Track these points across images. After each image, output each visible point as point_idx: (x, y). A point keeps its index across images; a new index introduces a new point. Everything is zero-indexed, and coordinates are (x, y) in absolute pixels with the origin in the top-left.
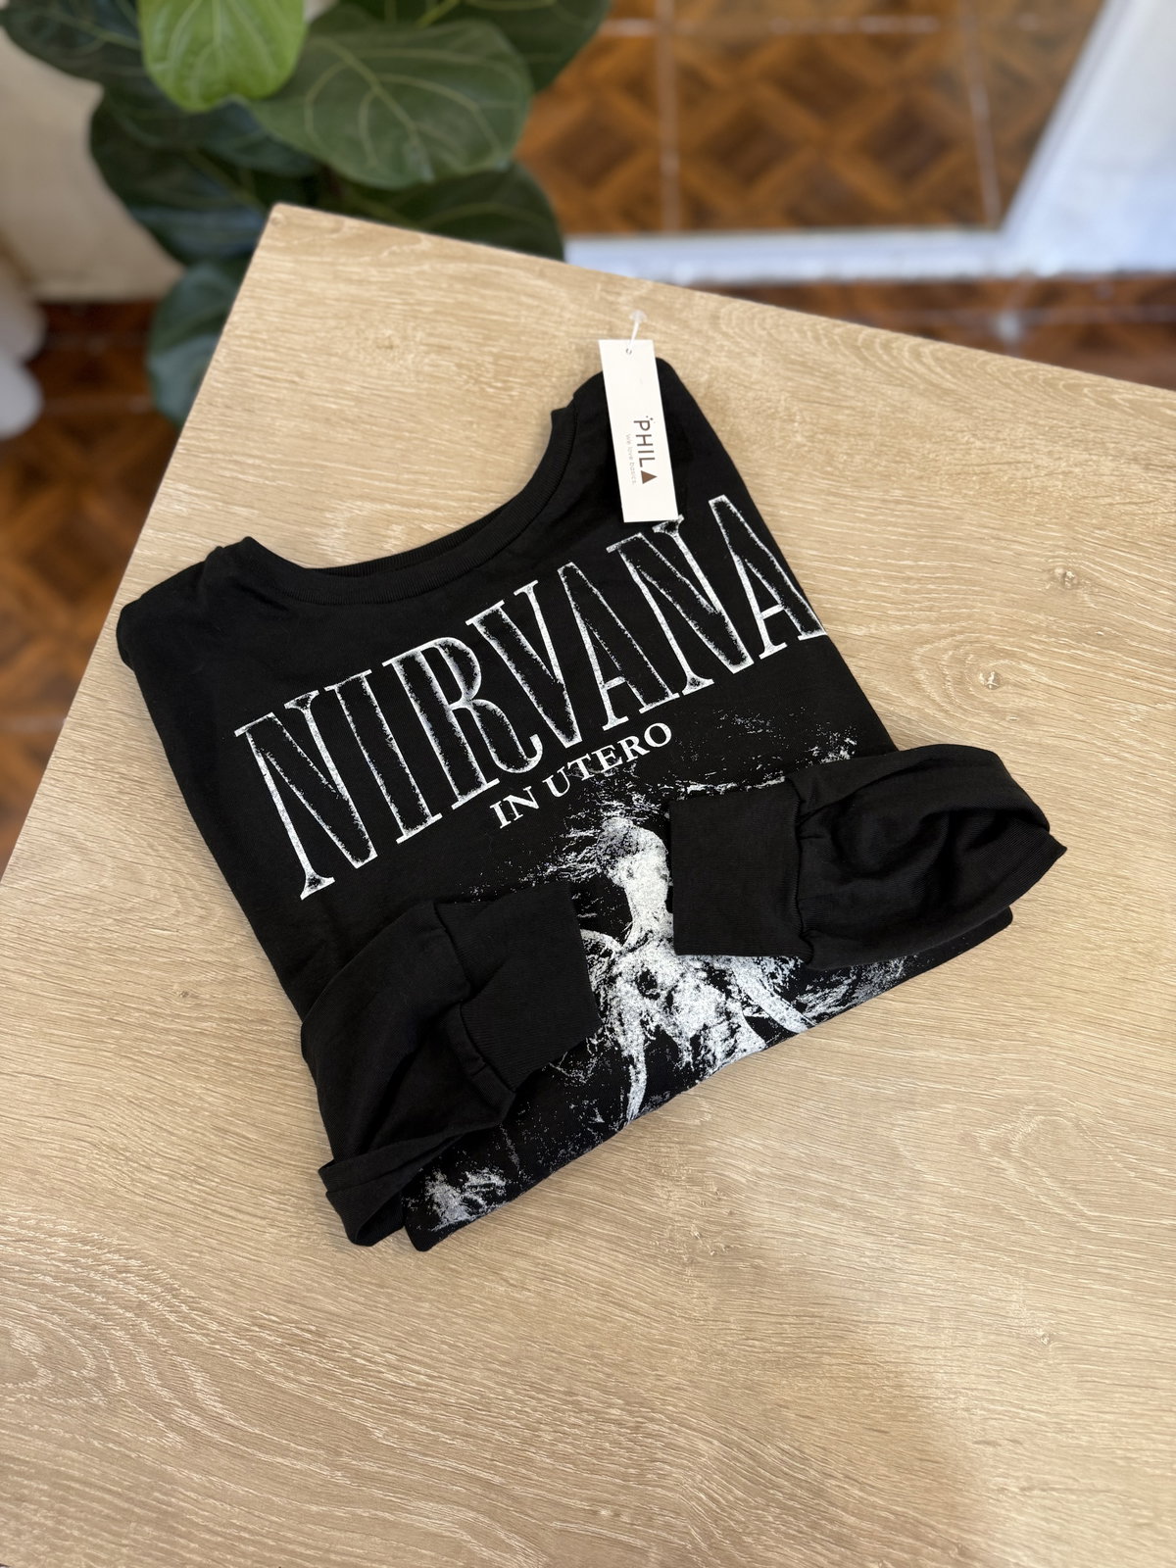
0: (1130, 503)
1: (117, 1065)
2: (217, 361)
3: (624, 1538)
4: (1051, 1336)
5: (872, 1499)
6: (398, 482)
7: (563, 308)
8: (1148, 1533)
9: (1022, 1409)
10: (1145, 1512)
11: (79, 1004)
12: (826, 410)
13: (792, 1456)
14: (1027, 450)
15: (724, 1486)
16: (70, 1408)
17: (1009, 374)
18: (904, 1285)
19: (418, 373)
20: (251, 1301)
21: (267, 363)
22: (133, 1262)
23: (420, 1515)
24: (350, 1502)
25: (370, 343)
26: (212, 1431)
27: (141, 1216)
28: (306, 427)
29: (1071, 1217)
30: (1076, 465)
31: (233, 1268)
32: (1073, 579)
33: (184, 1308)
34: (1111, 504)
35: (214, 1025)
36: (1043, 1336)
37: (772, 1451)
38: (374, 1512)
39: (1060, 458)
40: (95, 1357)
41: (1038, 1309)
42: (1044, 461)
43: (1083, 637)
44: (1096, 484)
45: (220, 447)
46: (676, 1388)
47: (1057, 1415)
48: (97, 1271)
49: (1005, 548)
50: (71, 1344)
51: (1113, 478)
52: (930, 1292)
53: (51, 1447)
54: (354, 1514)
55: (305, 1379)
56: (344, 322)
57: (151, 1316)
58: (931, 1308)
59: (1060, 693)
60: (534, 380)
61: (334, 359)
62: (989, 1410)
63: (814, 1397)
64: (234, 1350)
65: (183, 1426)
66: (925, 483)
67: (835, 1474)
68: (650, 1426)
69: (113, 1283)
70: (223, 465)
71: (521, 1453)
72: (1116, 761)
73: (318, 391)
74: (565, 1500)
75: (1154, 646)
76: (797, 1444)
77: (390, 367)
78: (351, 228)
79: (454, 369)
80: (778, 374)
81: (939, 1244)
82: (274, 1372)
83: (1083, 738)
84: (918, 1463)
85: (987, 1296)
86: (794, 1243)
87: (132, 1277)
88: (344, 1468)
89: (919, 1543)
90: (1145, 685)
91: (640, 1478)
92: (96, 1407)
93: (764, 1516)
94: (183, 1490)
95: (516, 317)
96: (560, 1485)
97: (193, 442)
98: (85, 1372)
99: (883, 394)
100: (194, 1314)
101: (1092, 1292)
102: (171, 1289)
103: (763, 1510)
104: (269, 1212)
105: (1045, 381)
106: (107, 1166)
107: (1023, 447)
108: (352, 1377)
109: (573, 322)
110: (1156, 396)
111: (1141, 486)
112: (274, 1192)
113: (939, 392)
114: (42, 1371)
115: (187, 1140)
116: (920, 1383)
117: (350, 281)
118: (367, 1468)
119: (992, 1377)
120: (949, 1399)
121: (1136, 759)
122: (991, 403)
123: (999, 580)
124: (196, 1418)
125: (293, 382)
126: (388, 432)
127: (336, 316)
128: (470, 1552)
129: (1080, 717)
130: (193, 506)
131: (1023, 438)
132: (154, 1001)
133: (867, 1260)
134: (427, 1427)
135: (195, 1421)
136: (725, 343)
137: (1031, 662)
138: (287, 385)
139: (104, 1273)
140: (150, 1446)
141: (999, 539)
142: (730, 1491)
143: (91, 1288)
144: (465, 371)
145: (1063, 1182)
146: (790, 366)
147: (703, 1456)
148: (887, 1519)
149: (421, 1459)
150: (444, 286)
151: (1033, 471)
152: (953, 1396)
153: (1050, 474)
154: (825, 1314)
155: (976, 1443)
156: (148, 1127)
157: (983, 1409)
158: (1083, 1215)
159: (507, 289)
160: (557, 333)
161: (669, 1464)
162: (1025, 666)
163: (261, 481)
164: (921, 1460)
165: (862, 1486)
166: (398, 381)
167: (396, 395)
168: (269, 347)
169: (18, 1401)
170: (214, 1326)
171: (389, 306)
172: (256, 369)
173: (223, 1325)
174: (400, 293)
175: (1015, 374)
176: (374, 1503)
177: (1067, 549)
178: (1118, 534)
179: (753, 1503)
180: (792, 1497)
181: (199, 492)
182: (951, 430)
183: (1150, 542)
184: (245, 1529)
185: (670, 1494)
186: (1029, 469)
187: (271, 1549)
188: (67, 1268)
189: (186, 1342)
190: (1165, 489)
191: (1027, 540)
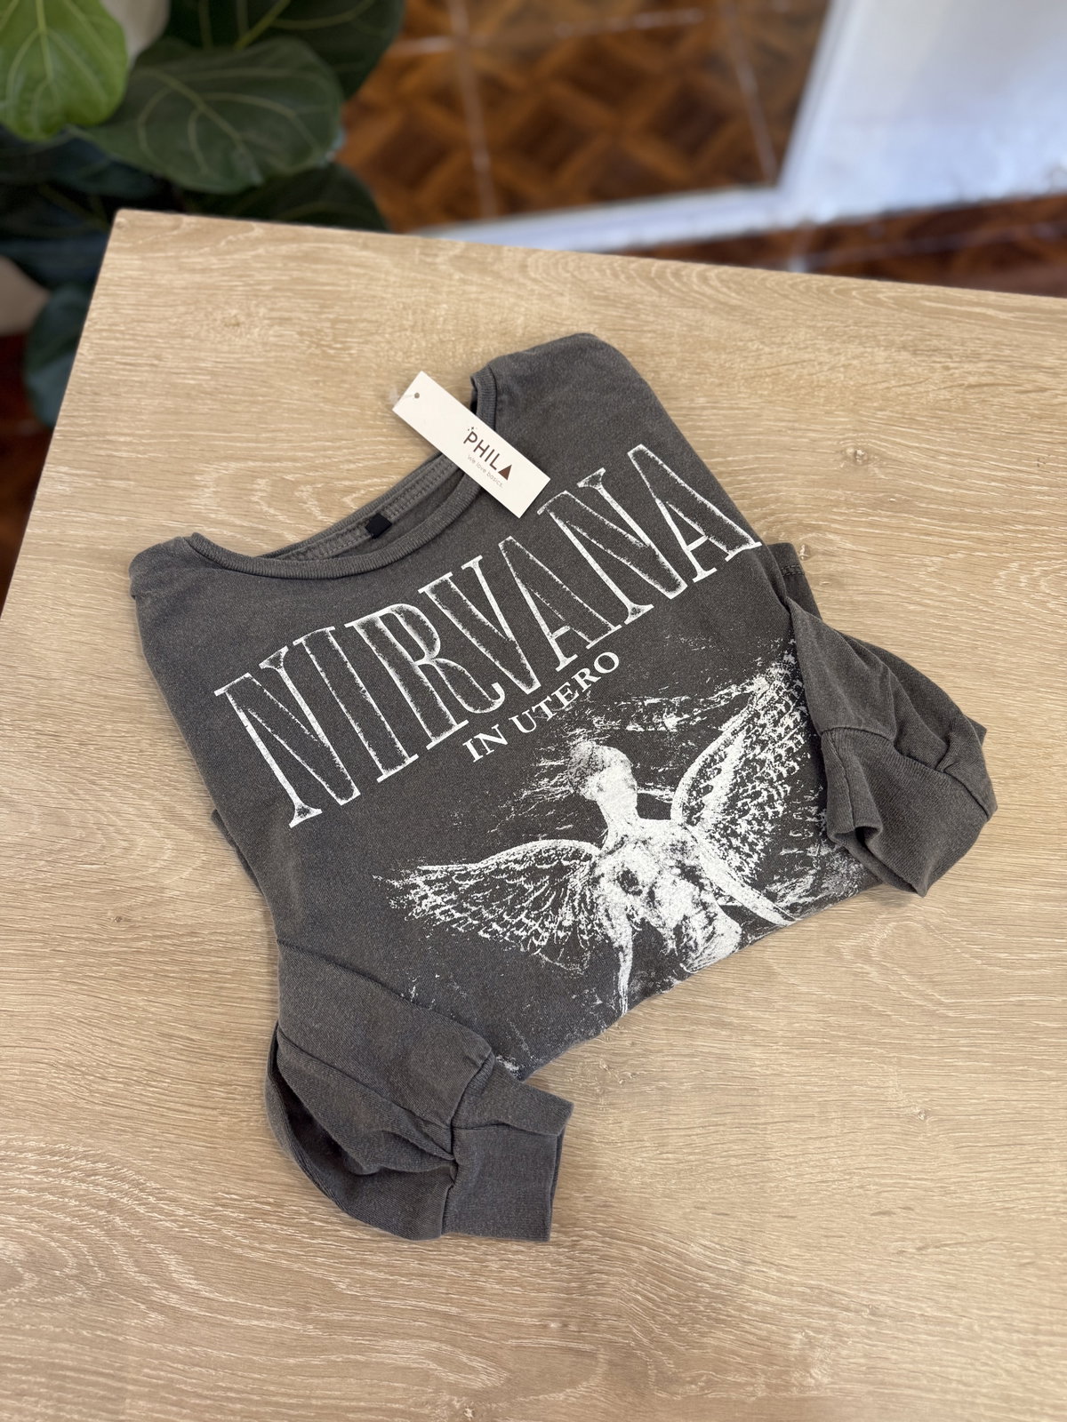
0: (904, 385)
1: (64, 990)
2: (82, 354)
3: (574, 1345)
4: (926, 1112)
5: (789, 1277)
6: (257, 441)
7: (387, 273)
8: (1031, 1270)
9: (910, 1179)
10: (1027, 1253)
11: (22, 941)
12: (630, 335)
13: (713, 1250)
14: (809, 350)
15: (657, 1286)
16: (56, 1305)
17: (786, 287)
18: (793, 1086)
19: (265, 344)
20: (212, 1184)
21: (127, 351)
22: (100, 1165)
23: (388, 1352)
24: (324, 1350)
25: (218, 322)
26: (190, 1306)
27: (102, 1122)
28: (169, 403)
29: (930, 1006)
30: (854, 358)
31: (192, 1157)
32: (862, 456)
33: (152, 1199)
34: (888, 388)
35: (149, 943)
36: (920, 1113)
37: (697, 1249)
38: (346, 1356)
39: (839, 354)
40: (75, 1256)
41: (913, 1090)
42: (825, 357)
43: (877, 505)
44: (873, 372)
45: (93, 430)
46: (604, 1206)
47: (941, 1180)
48: (68, 1177)
49: (801, 437)
50: (51, 1247)
51: (887, 365)
52: (816, 1089)
53: (44, 1343)
54: (328, 1361)
55: (269, 1247)
56: (193, 308)
57: (122, 1212)
58: (819, 1103)
59: (863, 556)
60: (370, 338)
61: (188, 341)
62: (881, 1185)
63: (726, 1196)
64: (201, 1230)
65: (164, 1306)
66: (725, 389)
67: (753, 1260)
68: (585, 1242)
69: (84, 1186)
70: (98, 445)
71: (473, 1284)
72: (919, 608)
73: (178, 371)
74: (517, 1320)
75: (941, 505)
76: (716, 1239)
77: (239, 342)
78: (189, 224)
79: (297, 336)
80: (585, 309)
81: (819, 1046)
82: (241, 1246)
83: (889, 592)
84: (824, 1240)
85: (867, 1086)
86: (692, 1063)
87: (100, 1179)
88: (315, 1321)
89: (834, 1310)
90: (936, 539)
91: (582, 1289)
92: (81, 1300)
93: (696, 1307)
94: (169, 1363)
95: (347, 285)
96: (510, 1307)
97: (68, 428)
98: (67, 1270)
99: (678, 316)
100: (161, 1204)
101: (957, 1069)
102: (137, 1185)
103: (694, 1302)
104: (219, 1102)
105: (818, 289)
106: (65, 1082)
107: (806, 348)
108: (313, 1238)
109: (398, 284)
110: (915, 291)
111: (912, 370)
112: (221, 1084)
113: (727, 309)
114: (27, 1276)
115: (136, 1048)
116: (818, 1170)
117: (193, 271)
118: (336, 1318)
119: (880, 1156)
120: (845, 1180)
121: (937, 604)
122: (773, 313)
123: (798, 465)
124: (174, 1296)
125: (152, 365)
126: (243, 398)
127: (185, 303)
128: (437, 1378)
129: (885, 575)
130: (75, 485)
131: (805, 340)
132: (92, 929)
133: (757, 1069)
134: (386, 1273)
135: (174, 1300)
136: (536, 287)
137: (836, 532)
138: (147, 368)
139: (74, 1178)
140: (135, 1327)
141: (794, 429)
142: (663, 1290)
143: (64, 1194)
144: (305, 338)
145: (921, 976)
146: (595, 301)
147: (636, 1262)
148: (803, 1293)
149: (384, 1302)
150: (279, 265)
151: (818, 368)
152: (847, 1177)
153: (832, 368)
154: (728, 1122)
155: (873, 1215)
156: (99, 1042)
157: (876, 1184)
158: (941, 1004)
159: (337, 262)
160: (384, 295)
161: (607, 1274)
162: (831, 536)
163: (134, 455)
164: (826, 1236)
165: (778, 1267)
166: (246, 353)
167: (248, 366)
168: (127, 337)
169: (9, 1306)
170: (181, 1212)
171: (231, 289)
172: (118, 358)
173: (190, 1210)
174: (241, 276)
175: (792, 286)
176: (345, 1348)
177: (855, 431)
178: (897, 412)
179: (684, 1297)
180: (718, 1286)
181: (78, 472)
182: (741, 340)
183: (926, 416)
184: (231, 1389)
185: (610, 1300)
186: (814, 366)
187: (257, 1403)
188: (37, 1179)
189: (157, 1229)
190: (933, 370)
191: (819, 427)
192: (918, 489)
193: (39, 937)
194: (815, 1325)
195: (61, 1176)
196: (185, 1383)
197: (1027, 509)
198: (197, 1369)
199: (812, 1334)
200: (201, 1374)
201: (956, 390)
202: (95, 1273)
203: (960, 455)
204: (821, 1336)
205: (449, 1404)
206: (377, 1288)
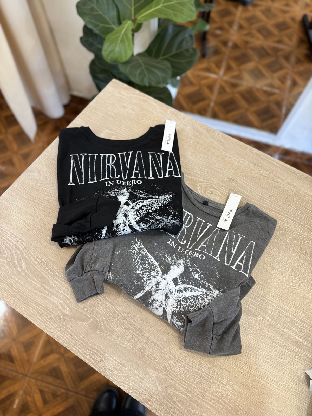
0: (249, 170)
1: (31, 208)
3: (87, 315)
5: (135, 324)
6: (117, 129)
7: (157, 109)
11: (28, 196)
13: (123, 311)
14: (233, 156)
15: (109, 312)
17: (234, 142)
19: (127, 113)
21: (102, 104)
22: (20, 241)
23: (53, 299)
24: (41, 292)
26: (22, 272)
27: (25, 233)
30: (241, 161)
32: (232, 180)
33: (26, 251)
34: (245, 169)
35: (50, 207)
37: (120, 309)
39: (238, 159)
40: (8, 254)
42: (235, 158)
43: (231, 190)
44: (243, 165)
45: (88, 115)
49: (222, 171)
50: (4, 250)
51: (247, 165)
54: (41, 295)
55: (42, 269)
56: (118, 101)
57: (20, 250)
61: (114, 106)
64: (32, 260)
65: (18, 270)
66: (211, 156)
67: (130, 317)
69: (16, 243)
73: (109, 111)
76: (125, 309)
77: (123, 110)
79: (134, 114)
80: (192, 131)
87: (19, 243)
88: (43, 286)
89: (140, 334)
92: (4, 262)
95: (148, 108)
98: (5, 256)
100: (27, 252)
102: (25, 247)
103: (114, 319)
104: (47, 240)
106: (22, 224)
109: (158, 112)
111: (252, 168)
118: (47, 288)
122: (229, 146)
123: (218, 176)
127: (117, 99)
128: (59, 308)
132: (41, 200)
135: (20, 270)
139: (15, 241)
140: (11, 271)
141: (221, 169)
142: (110, 313)
143: (12, 242)
144: (136, 115)
147: (107, 305)
148: (136, 328)
149: (57, 289)
151: (232, 160)
156: (32, 220)
159: (149, 103)
160: (154, 113)
161: (101, 305)
162: (218, 192)
163: (93, 122)
165: (134, 321)
166: (124, 113)
167: (122, 115)
170: (30, 256)
171: (127, 100)
173: (32, 256)
176: (45, 294)
177: (234, 174)
178: (244, 174)
179: (113, 317)
180: (120, 318)
181: (82, 121)
182: (220, 148)
183: (250, 178)
184: (21, 291)
185: (98, 310)
186: (232, 159)
187: (25, 295)
188: (9, 238)
189: (24, 256)
190: (257, 169)
191: (226, 171)
192: (241, 190)
193: (31, 197)
194: (135, 335)
195: (13, 239)
196: (14, 285)
197: (262, 204)
198: (18, 284)
199: (134, 336)
200: (18, 285)
201: (259, 175)
202: (10, 259)
203: (253, 188)
204: (135, 338)
205: (59, 314)
206: (57, 286)
